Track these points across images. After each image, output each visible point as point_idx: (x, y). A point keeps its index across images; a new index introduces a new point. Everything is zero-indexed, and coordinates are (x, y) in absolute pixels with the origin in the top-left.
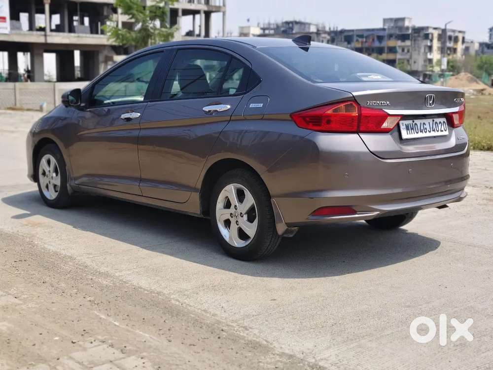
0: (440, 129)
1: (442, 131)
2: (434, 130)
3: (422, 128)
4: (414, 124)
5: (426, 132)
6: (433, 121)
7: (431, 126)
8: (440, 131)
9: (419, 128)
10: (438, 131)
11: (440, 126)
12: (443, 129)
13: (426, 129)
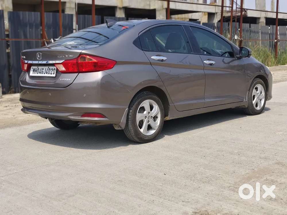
0: (50, 73)
1: (51, 74)
2: (47, 73)
3: (41, 71)
4: (38, 68)
5: (42, 74)
6: (49, 68)
7: (46, 71)
8: (50, 74)
9: (39, 71)
10: (49, 74)
11: (51, 71)
12: (52, 73)
13: (43, 72)
